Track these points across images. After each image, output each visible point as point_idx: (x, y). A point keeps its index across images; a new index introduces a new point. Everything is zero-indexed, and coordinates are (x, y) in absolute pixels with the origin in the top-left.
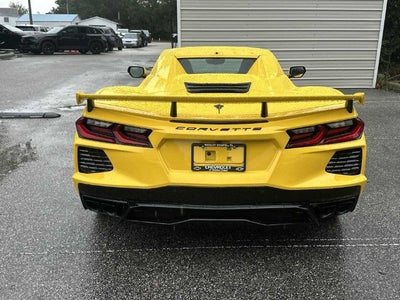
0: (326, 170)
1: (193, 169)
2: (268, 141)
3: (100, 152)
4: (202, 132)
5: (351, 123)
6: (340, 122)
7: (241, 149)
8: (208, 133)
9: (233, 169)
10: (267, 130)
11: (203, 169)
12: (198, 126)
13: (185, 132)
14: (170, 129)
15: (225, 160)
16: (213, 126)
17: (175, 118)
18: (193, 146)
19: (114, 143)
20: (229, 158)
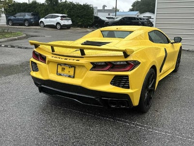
0: (111, 84)
1: (57, 74)
3: (35, 64)
4: (59, 59)
5: (125, 63)
6: (121, 61)
7: (73, 68)
9: (70, 76)
10: (82, 61)
11: (60, 75)
12: (58, 57)
13: (54, 58)
15: (68, 72)
17: (54, 53)
18: (58, 65)
19: (38, 61)
20: (69, 72)
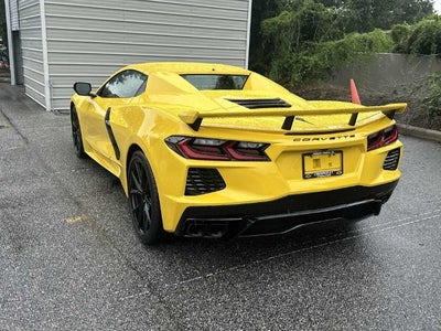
1: (305, 177)
2: (356, 146)
3: (214, 171)
4: (316, 142)
7: (338, 156)
8: (320, 142)
9: (334, 174)
11: (313, 176)
13: (301, 143)
14: (289, 142)
15: (327, 167)
16: (324, 136)
18: (303, 155)
19: (230, 160)
20: (330, 164)
